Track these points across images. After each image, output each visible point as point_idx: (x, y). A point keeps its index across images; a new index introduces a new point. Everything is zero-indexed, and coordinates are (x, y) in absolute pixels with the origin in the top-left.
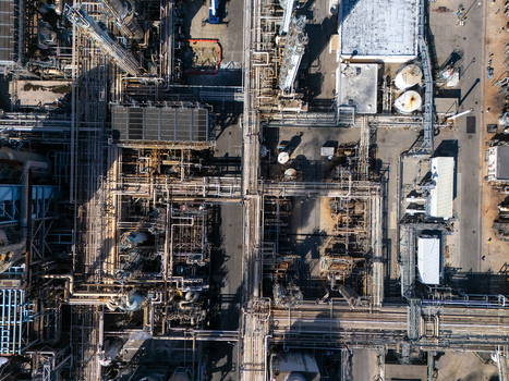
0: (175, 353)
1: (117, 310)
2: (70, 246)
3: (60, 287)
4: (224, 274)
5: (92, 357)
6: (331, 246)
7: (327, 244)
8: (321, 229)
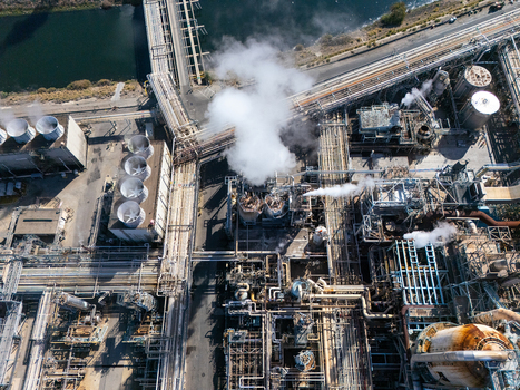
0: (259, 237)
1: (316, 279)
2: (372, 350)
3: (376, 303)
4: (212, 317)
5: (336, 233)
6: (91, 353)
7: (95, 357)
8: (99, 374)
